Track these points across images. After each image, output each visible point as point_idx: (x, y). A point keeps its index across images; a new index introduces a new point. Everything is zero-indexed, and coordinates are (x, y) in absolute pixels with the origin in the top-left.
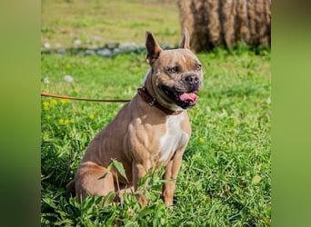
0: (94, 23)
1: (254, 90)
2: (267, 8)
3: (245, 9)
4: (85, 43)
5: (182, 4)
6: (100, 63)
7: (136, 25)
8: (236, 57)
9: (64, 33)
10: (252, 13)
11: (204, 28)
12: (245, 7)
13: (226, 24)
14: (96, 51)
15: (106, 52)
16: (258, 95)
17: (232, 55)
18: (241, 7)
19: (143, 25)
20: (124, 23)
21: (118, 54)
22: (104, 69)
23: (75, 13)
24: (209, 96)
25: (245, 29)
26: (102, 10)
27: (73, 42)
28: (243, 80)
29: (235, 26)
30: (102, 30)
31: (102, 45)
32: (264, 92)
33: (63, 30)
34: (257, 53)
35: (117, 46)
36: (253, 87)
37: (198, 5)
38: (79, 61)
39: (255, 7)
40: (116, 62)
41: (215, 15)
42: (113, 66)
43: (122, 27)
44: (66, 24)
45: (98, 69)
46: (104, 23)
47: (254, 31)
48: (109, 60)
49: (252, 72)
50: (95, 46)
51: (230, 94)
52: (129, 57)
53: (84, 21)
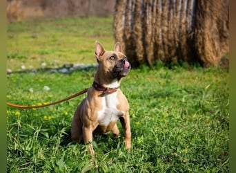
0: (53, 51)
1: (172, 93)
2: (176, 37)
3: (160, 38)
4: (49, 65)
5: (117, 35)
6: (61, 78)
7: (83, 52)
8: (155, 71)
9: (34, 58)
10: (166, 40)
11: (132, 52)
12: (160, 36)
13: (148, 49)
14: (58, 69)
15: (64, 70)
16: (175, 97)
17: (153, 70)
18: (158, 37)
19: (87, 51)
20: (74, 50)
21: (73, 71)
22: (65, 81)
23: (39, 45)
24: (141, 98)
25: (161, 52)
26: (57, 42)
27: (40, 64)
28: (164, 86)
29: (154, 50)
30: (60, 56)
31: (61, 66)
32: (179, 94)
33: (33, 56)
34: (170, 68)
35: (72, 66)
36: (171, 91)
37: (128, 36)
38: (47, 77)
39: (168, 36)
40: (72, 77)
41: (140, 42)
42: (70, 80)
43: (73, 53)
44: (34, 52)
45: (62, 82)
46: (61, 51)
47: (167, 53)
48: (68, 76)
49: (169, 80)
50: (56, 67)
51: (156, 96)
52: (81, 73)
53: (46, 50)
